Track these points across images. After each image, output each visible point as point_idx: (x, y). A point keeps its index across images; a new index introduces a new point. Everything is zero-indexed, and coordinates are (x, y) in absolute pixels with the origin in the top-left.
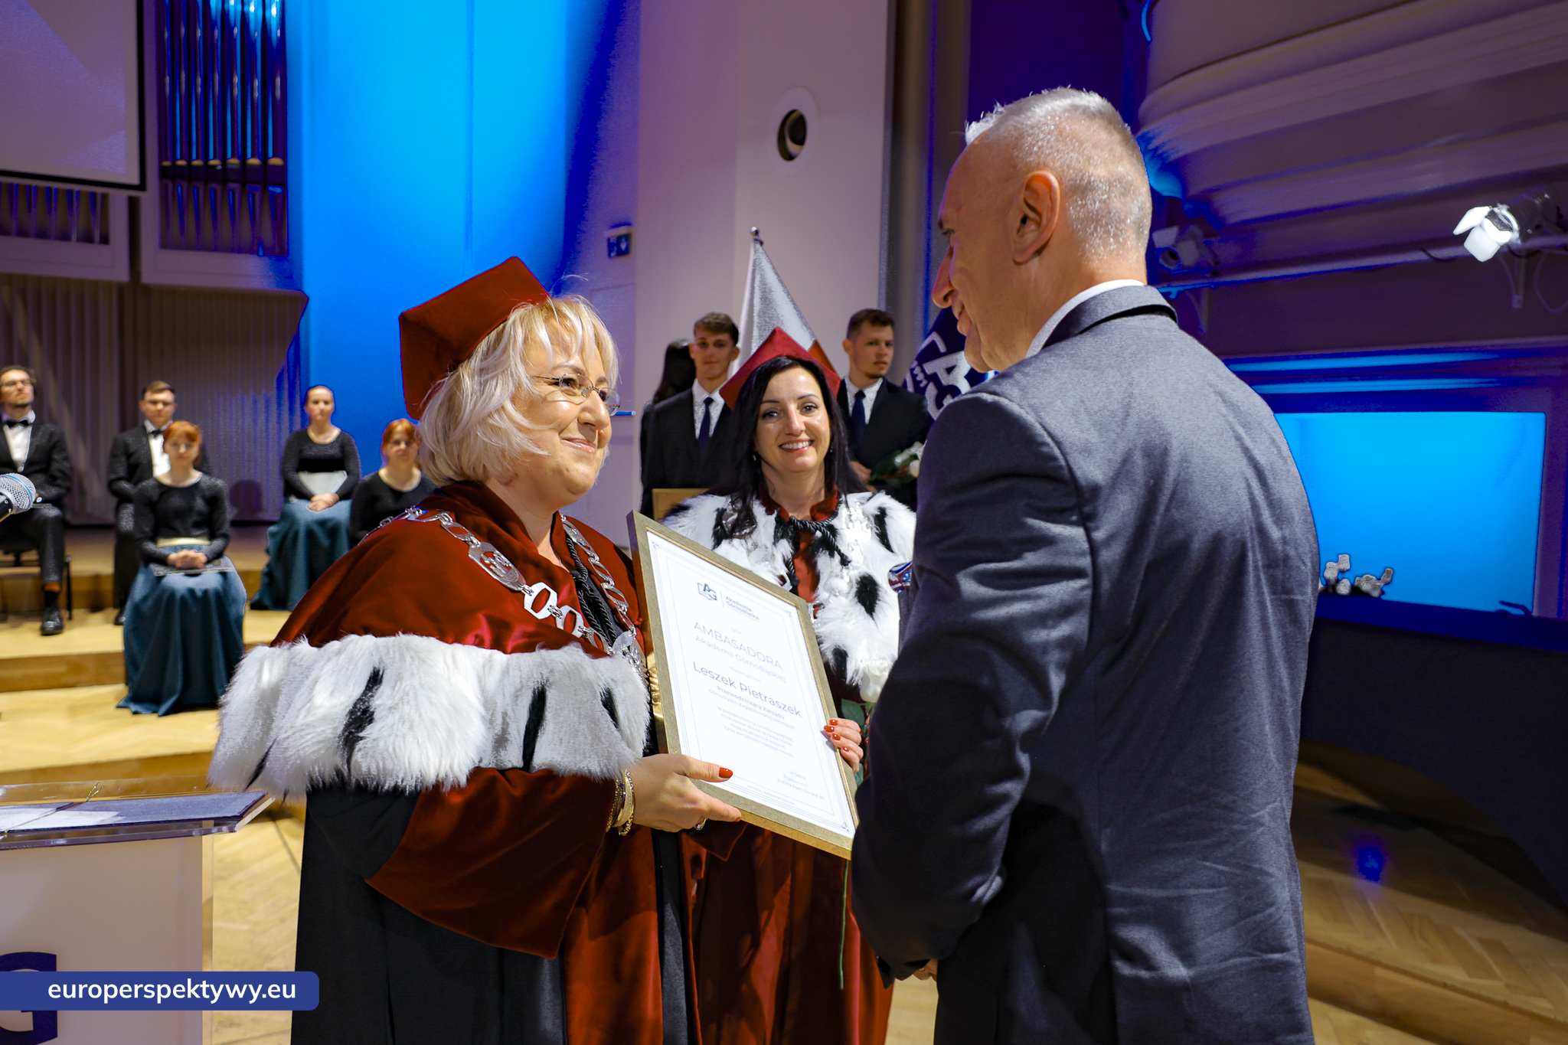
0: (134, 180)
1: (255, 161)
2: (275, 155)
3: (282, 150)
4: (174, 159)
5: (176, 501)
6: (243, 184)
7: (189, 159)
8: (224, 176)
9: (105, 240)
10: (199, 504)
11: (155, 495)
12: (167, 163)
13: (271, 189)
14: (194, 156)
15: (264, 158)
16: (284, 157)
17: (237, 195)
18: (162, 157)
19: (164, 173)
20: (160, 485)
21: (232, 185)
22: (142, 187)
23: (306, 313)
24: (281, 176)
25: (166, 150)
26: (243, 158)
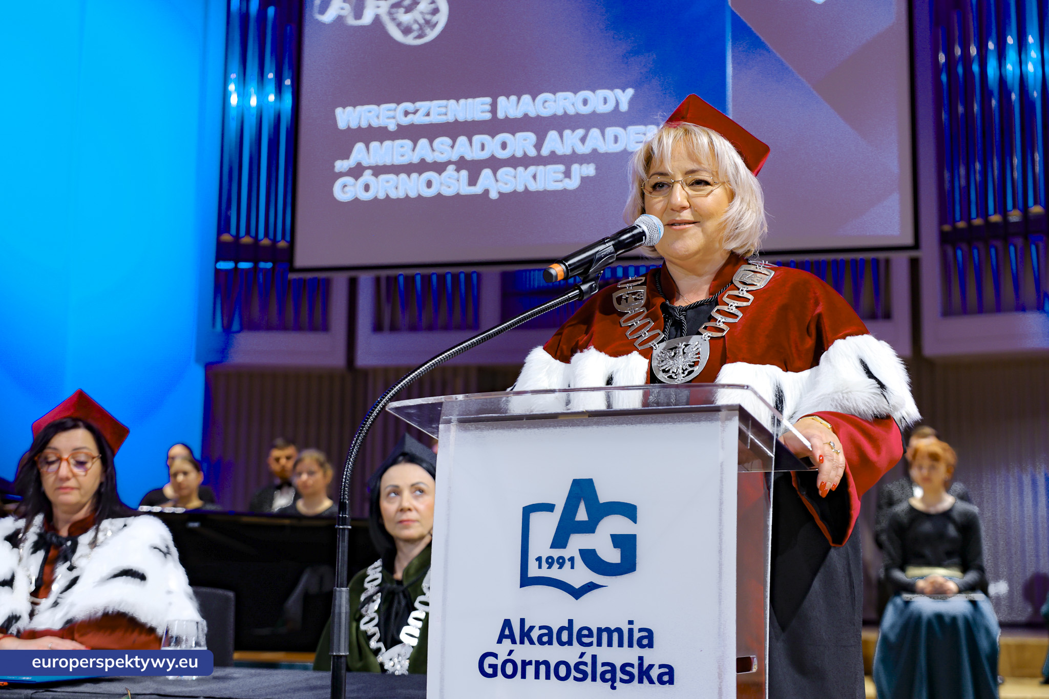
0: (908, 240)
1: (1037, 209)
4: (953, 222)
5: (927, 527)
6: (1026, 236)
7: (968, 219)
9: (888, 316)
10: (952, 531)
11: (905, 520)
12: (947, 228)
14: (974, 215)
17: (1019, 249)
18: (942, 220)
19: (945, 239)
20: (912, 509)
21: (1014, 239)
22: (916, 246)
25: (945, 213)
26: (1025, 208)
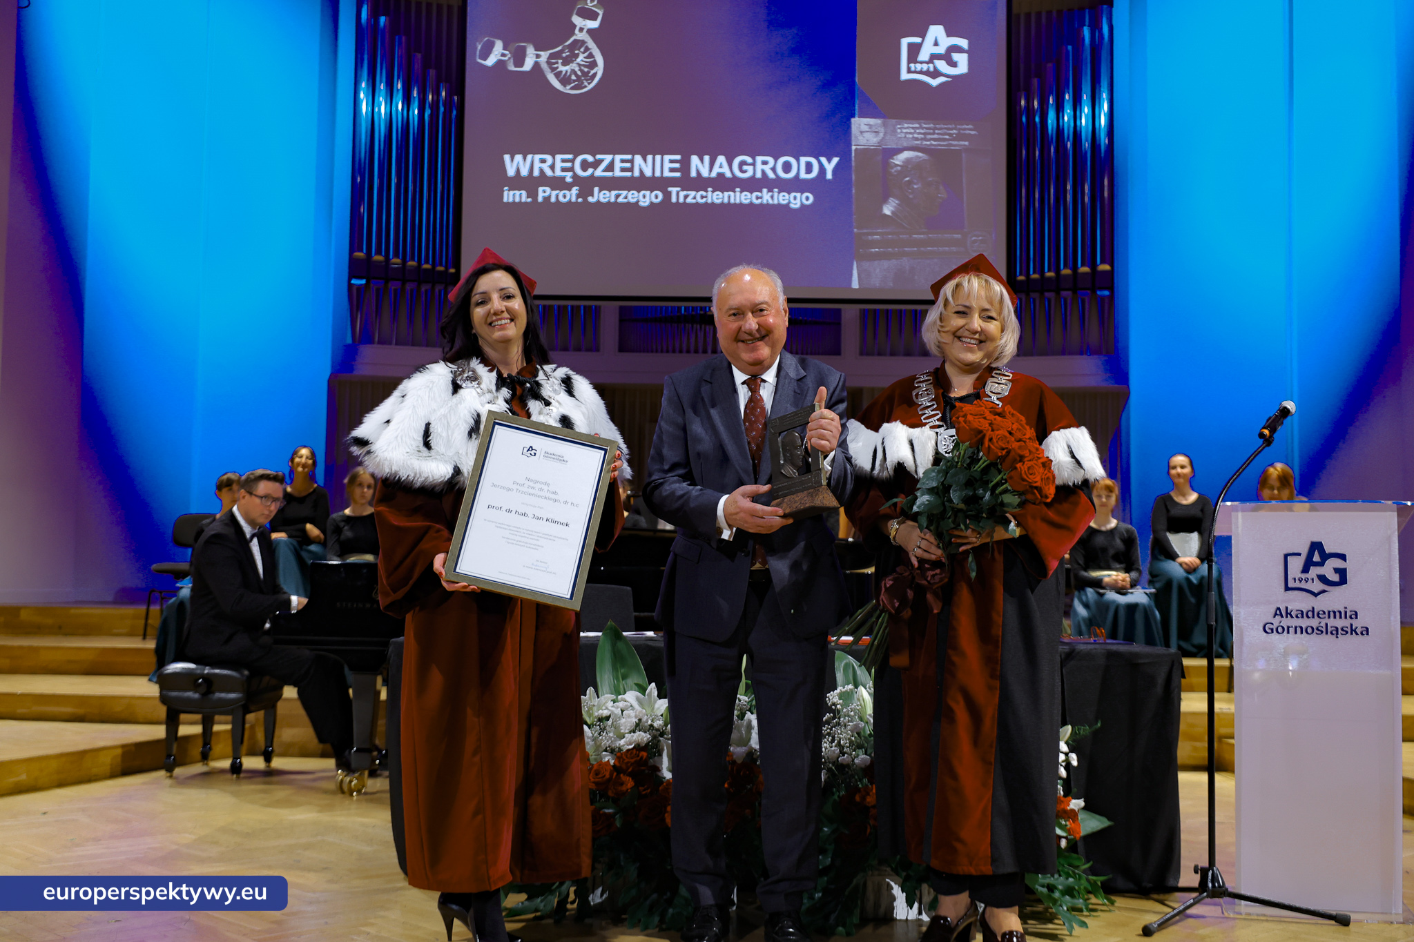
1: (1086, 269)
2: (1102, 262)
3: (1109, 257)
4: (1015, 276)
5: (1102, 541)
6: (1075, 289)
7: (1027, 274)
8: (1057, 284)
13: (1099, 293)
15: (1093, 266)
16: (1112, 265)
17: (1068, 301)
21: (1064, 293)
23: (1127, 406)
24: (1108, 281)
25: (1010, 268)
26: (1075, 268)
